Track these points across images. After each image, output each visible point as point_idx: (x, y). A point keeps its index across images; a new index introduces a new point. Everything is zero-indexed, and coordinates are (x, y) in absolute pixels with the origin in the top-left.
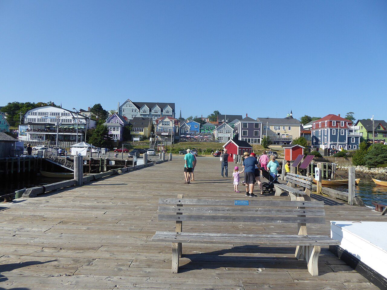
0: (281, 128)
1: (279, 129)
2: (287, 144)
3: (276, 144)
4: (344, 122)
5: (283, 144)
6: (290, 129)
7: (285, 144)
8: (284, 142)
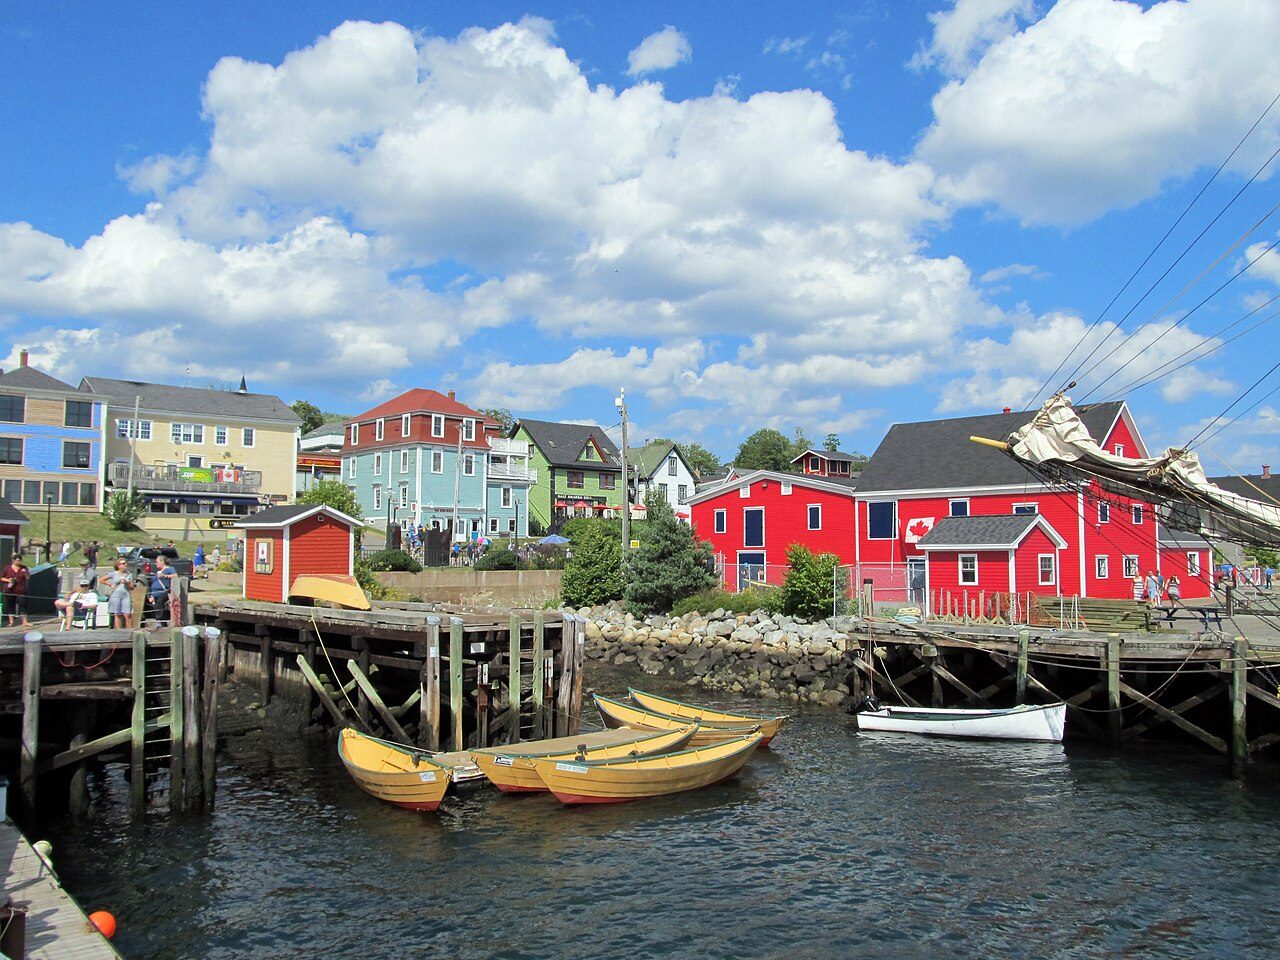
0: (209, 433)
1: (198, 438)
2: (234, 515)
3: (183, 509)
4: (474, 421)
5: (218, 511)
6: (248, 441)
7: (226, 510)
8: (224, 502)
